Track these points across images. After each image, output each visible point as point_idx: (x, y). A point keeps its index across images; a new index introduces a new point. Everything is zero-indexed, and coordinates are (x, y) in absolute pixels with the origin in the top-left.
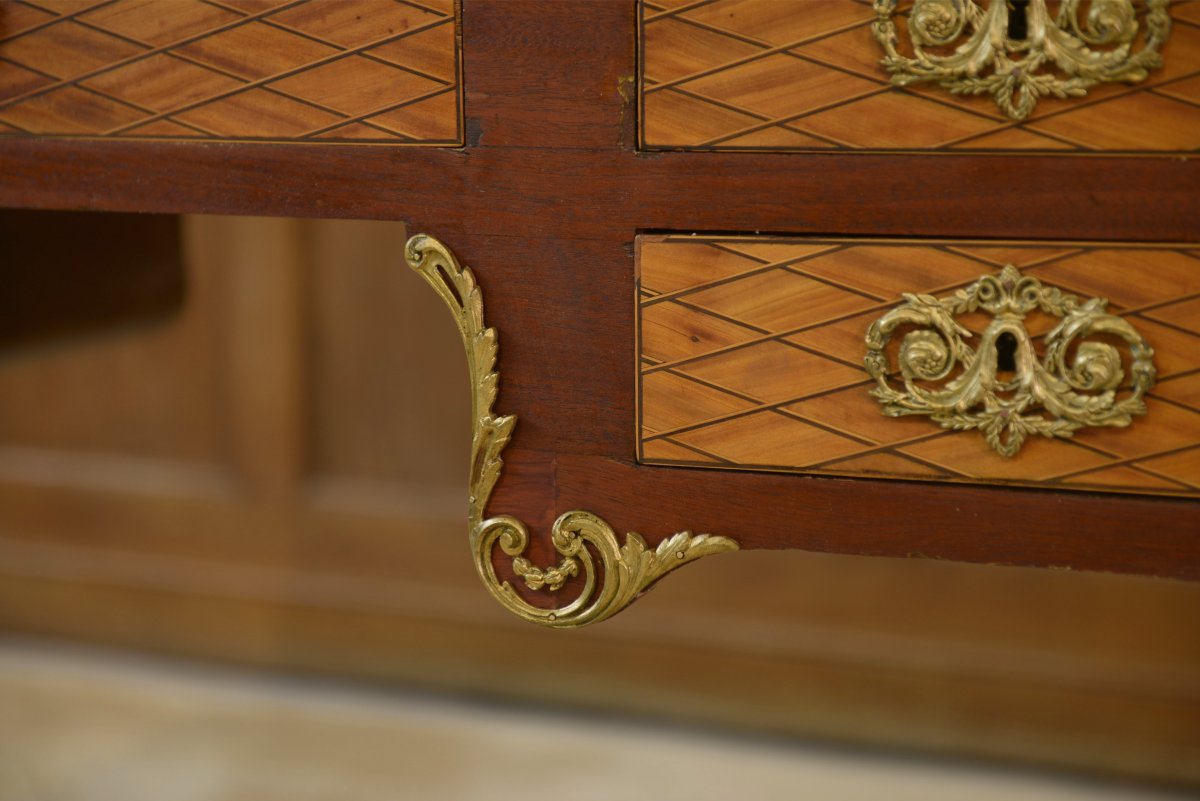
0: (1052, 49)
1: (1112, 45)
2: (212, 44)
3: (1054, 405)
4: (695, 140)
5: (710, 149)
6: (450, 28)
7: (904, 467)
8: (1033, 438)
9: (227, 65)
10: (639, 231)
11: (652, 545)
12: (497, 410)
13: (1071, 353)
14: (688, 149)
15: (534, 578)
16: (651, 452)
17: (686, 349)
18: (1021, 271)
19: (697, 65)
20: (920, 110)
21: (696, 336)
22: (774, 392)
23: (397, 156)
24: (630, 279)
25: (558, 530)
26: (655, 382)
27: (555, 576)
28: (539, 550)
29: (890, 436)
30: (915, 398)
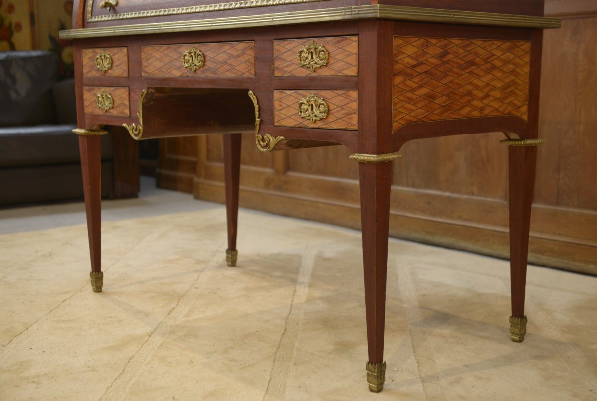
0: (316, 60)
1: (323, 60)
2: (228, 62)
3: (317, 115)
4: (280, 75)
5: (281, 76)
6: (253, 59)
7: (303, 125)
8: (316, 120)
9: (230, 65)
10: (275, 89)
11: (276, 139)
12: (259, 118)
13: (319, 106)
14: (279, 77)
15: (262, 144)
16: (276, 124)
17: (279, 108)
18: (314, 94)
19: (280, 63)
20: (304, 70)
21: (280, 105)
22: (289, 114)
23: (248, 78)
24: (273, 97)
25: (265, 137)
26: (276, 113)
27: (265, 144)
28: (263, 140)
29: (301, 120)
30: (303, 114)
